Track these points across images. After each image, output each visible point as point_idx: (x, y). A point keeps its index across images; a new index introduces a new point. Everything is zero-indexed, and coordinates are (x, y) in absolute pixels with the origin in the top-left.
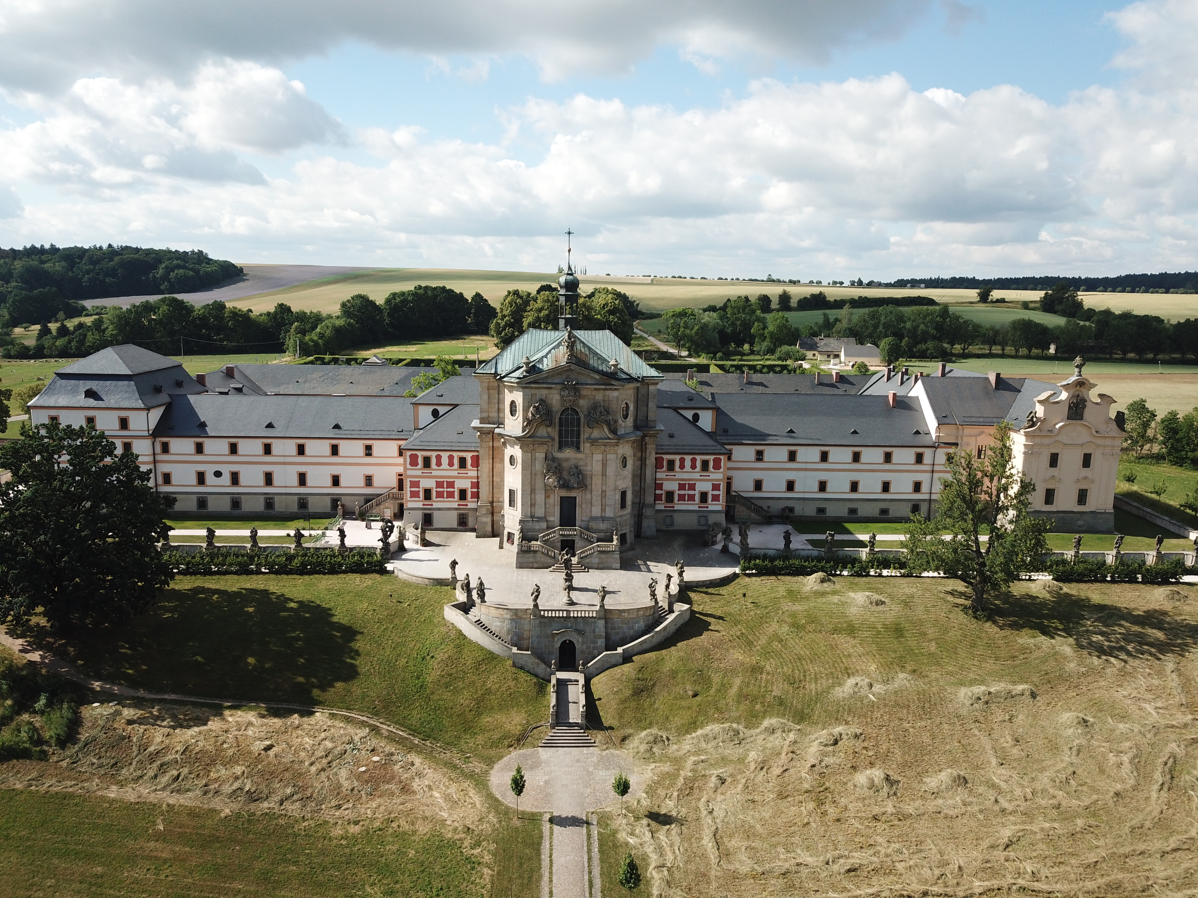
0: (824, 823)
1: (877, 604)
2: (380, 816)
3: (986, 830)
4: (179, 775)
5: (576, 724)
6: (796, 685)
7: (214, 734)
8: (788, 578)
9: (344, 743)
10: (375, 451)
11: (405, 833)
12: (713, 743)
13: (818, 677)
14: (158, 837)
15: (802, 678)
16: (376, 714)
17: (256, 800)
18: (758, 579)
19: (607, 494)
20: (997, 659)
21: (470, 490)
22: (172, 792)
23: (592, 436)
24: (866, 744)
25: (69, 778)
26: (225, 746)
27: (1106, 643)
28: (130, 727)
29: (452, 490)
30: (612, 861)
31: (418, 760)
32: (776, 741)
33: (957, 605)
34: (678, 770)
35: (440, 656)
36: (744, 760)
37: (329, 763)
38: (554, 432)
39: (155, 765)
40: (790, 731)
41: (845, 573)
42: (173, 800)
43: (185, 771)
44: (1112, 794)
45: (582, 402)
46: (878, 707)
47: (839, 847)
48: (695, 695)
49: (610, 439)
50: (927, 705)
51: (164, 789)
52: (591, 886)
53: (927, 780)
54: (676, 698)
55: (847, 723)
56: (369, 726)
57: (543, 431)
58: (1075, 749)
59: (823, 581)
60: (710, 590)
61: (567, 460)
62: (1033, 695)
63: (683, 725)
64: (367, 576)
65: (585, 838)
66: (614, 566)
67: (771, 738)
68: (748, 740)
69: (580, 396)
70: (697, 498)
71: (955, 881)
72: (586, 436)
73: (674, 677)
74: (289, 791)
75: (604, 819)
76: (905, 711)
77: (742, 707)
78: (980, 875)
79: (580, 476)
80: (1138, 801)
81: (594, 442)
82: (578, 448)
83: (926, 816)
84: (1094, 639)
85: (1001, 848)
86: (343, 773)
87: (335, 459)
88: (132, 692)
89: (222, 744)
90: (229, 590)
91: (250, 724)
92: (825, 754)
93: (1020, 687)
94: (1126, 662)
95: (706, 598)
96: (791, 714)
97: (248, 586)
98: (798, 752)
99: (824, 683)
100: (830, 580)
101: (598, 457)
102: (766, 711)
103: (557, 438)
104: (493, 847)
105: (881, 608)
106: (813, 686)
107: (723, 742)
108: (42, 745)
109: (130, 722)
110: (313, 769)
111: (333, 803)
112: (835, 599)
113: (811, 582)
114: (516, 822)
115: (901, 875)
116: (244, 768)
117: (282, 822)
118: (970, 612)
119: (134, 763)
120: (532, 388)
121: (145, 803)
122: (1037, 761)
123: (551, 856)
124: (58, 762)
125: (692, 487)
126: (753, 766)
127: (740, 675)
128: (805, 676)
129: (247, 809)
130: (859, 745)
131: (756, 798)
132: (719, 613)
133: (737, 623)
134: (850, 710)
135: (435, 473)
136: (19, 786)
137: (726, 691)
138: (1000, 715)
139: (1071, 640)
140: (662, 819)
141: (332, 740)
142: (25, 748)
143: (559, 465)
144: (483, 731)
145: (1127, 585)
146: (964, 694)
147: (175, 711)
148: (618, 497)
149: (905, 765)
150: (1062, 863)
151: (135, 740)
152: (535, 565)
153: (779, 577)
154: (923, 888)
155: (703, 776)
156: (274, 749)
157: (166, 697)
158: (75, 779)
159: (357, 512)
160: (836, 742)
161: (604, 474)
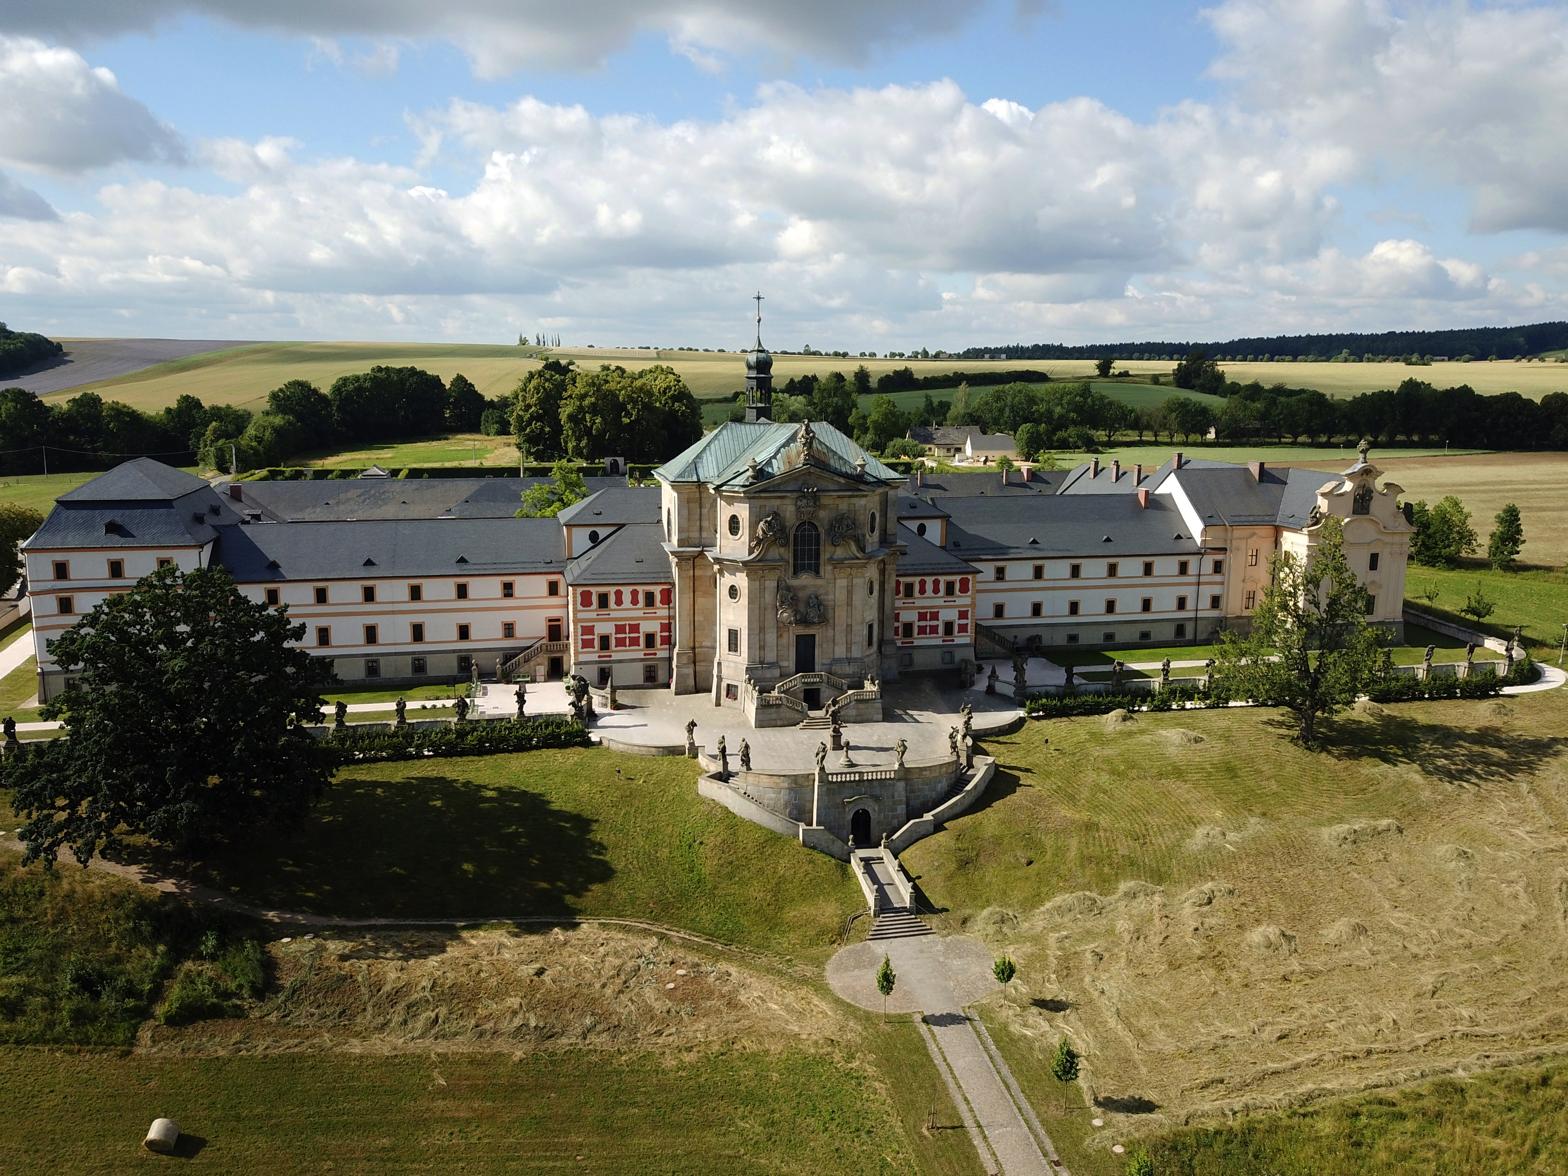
0: (1233, 991)
1: (1196, 742)
2: (715, 1038)
3: (1405, 978)
4: (437, 1017)
5: (904, 909)
6: (1141, 841)
7: (462, 962)
8: (1083, 718)
9: (632, 957)
10: (517, 590)
11: (754, 1054)
12: (1069, 916)
13: (1162, 829)
14: (443, 1093)
15: (1145, 832)
16: (656, 919)
17: (551, 1037)
18: (1048, 722)
19: (854, 628)
20: (1346, 793)
21: (659, 634)
22: (436, 1038)
23: (835, 557)
24: (1242, 900)
25: (286, 1036)
26: (482, 975)
27: (1453, 767)
28: (347, 964)
29: (636, 635)
30: (1018, 1057)
31: (733, 970)
32: (1140, 905)
33: (1283, 737)
34: (1043, 949)
35: (711, 841)
36: (1113, 931)
37: (625, 982)
38: (788, 554)
39: (401, 1006)
40: (1153, 893)
41: (1144, 708)
42: (442, 1047)
43: (443, 1011)
44: (1519, 927)
45: (822, 514)
46: (1241, 858)
47: (1259, 1013)
48: (1030, 863)
49: (858, 558)
50: (1292, 851)
51: (422, 1036)
52: (1008, 1087)
53: (1325, 932)
54: (1007, 869)
55: (1213, 879)
56: (656, 934)
57: (775, 552)
58: (1464, 883)
59: (1125, 719)
60: (1001, 739)
61: (804, 587)
62: (1400, 831)
63: (1026, 899)
64: (568, 751)
65: (975, 1036)
66: (875, 717)
67: (1134, 904)
68: (1109, 908)
69: (820, 507)
70: (941, 630)
71: (1395, 1036)
72: (828, 556)
73: (1000, 844)
74: (588, 1021)
75: (986, 1013)
76: (1271, 860)
77: (1088, 872)
78: (1417, 1026)
79: (821, 608)
80: (1547, 932)
81: (837, 563)
82: (817, 572)
83: (1337, 971)
84: (1439, 764)
85: (1428, 995)
86: (649, 994)
87: (462, 604)
88: (323, 921)
89: (478, 973)
90: (393, 781)
91: (501, 945)
92: (1203, 915)
93: (1384, 822)
94: (1478, 786)
95: (1002, 748)
96: (1148, 874)
97: (414, 774)
98: (1172, 916)
99: (1171, 837)
100: (1132, 718)
101: (842, 582)
102: (1117, 874)
103: (791, 561)
104: (872, 1057)
105: (1200, 746)
106: (1160, 840)
107: (1081, 913)
108: (230, 999)
109: (343, 958)
110: (608, 991)
111: (650, 1029)
112: (1146, 739)
113: (1111, 720)
114: (883, 1027)
115: (1336, 1036)
116: (519, 1000)
117: (594, 1058)
118: (1301, 742)
119: (369, 1008)
120: (761, 498)
121: (405, 1055)
122: (1430, 900)
123: (945, 1060)
124: (261, 1018)
125: (935, 616)
126: (1127, 937)
127: (1074, 834)
128: (1147, 830)
129: (543, 1048)
130: (1236, 902)
131: (1146, 971)
132: (1023, 765)
133: (1048, 775)
134: (1210, 863)
135: (613, 614)
136: (221, 1053)
137: (1064, 855)
138: (1372, 856)
139: (1416, 766)
140: (1051, 1005)
141: (616, 954)
142: (213, 1004)
143: (795, 595)
144: (792, 928)
145: (1447, 702)
146: (1329, 834)
147: (396, 939)
148: (865, 632)
149: (1293, 919)
150: (1496, 1004)
151: (360, 979)
152: (779, 723)
153: (1073, 718)
154: (1365, 1047)
155: (1075, 953)
156: (547, 972)
157: (373, 922)
158: (296, 1036)
159: (499, 672)
160: (1210, 902)
161: (849, 604)
